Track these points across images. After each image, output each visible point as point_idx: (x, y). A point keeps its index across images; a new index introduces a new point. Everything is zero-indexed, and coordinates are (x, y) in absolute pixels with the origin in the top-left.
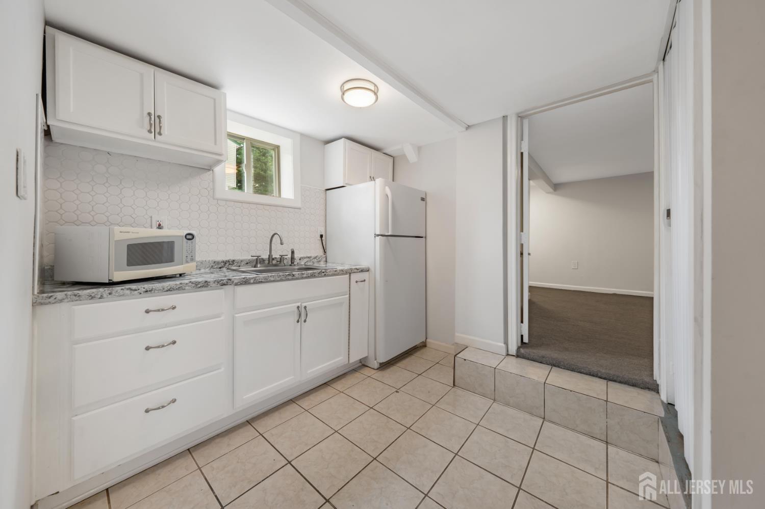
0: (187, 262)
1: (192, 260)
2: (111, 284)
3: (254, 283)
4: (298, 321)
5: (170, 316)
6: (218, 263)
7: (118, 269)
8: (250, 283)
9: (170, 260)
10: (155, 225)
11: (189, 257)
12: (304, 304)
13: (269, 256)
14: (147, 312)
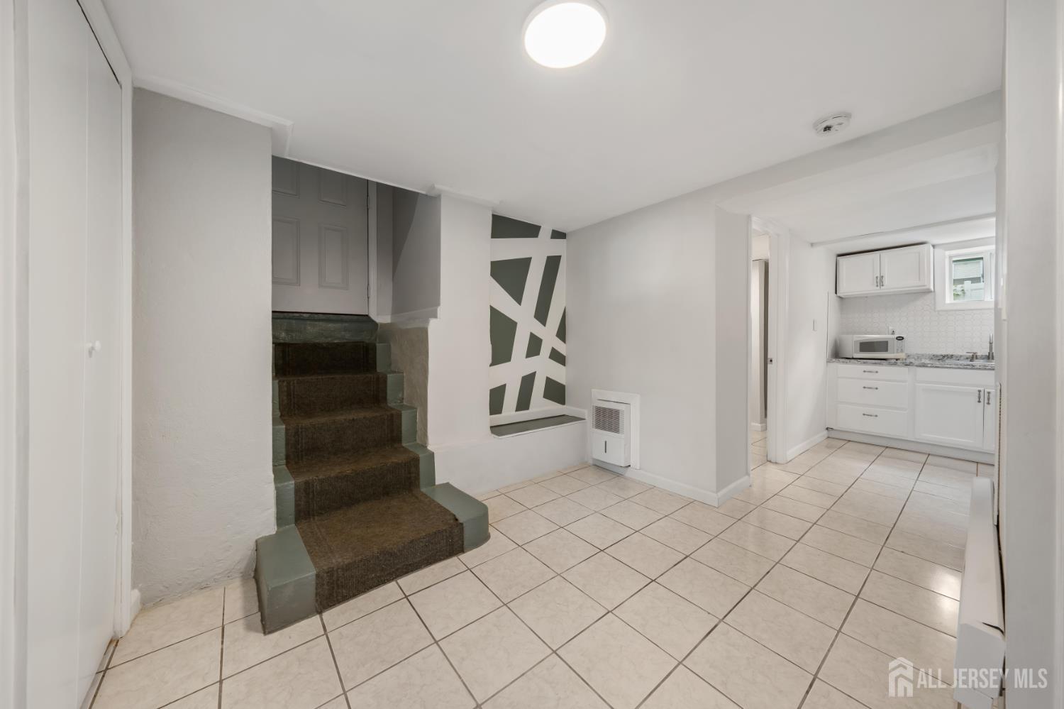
0: (897, 352)
1: (902, 351)
2: (853, 358)
3: (931, 367)
4: (979, 402)
5: (876, 376)
6: (937, 356)
7: (856, 352)
8: (927, 367)
9: (886, 350)
10: (891, 332)
11: (900, 350)
12: (987, 390)
13: (989, 353)
14: (865, 371)
